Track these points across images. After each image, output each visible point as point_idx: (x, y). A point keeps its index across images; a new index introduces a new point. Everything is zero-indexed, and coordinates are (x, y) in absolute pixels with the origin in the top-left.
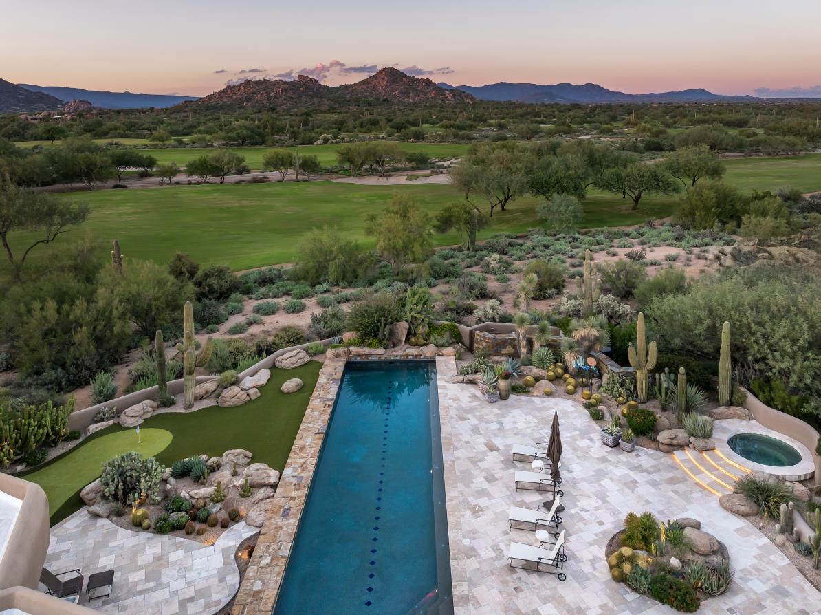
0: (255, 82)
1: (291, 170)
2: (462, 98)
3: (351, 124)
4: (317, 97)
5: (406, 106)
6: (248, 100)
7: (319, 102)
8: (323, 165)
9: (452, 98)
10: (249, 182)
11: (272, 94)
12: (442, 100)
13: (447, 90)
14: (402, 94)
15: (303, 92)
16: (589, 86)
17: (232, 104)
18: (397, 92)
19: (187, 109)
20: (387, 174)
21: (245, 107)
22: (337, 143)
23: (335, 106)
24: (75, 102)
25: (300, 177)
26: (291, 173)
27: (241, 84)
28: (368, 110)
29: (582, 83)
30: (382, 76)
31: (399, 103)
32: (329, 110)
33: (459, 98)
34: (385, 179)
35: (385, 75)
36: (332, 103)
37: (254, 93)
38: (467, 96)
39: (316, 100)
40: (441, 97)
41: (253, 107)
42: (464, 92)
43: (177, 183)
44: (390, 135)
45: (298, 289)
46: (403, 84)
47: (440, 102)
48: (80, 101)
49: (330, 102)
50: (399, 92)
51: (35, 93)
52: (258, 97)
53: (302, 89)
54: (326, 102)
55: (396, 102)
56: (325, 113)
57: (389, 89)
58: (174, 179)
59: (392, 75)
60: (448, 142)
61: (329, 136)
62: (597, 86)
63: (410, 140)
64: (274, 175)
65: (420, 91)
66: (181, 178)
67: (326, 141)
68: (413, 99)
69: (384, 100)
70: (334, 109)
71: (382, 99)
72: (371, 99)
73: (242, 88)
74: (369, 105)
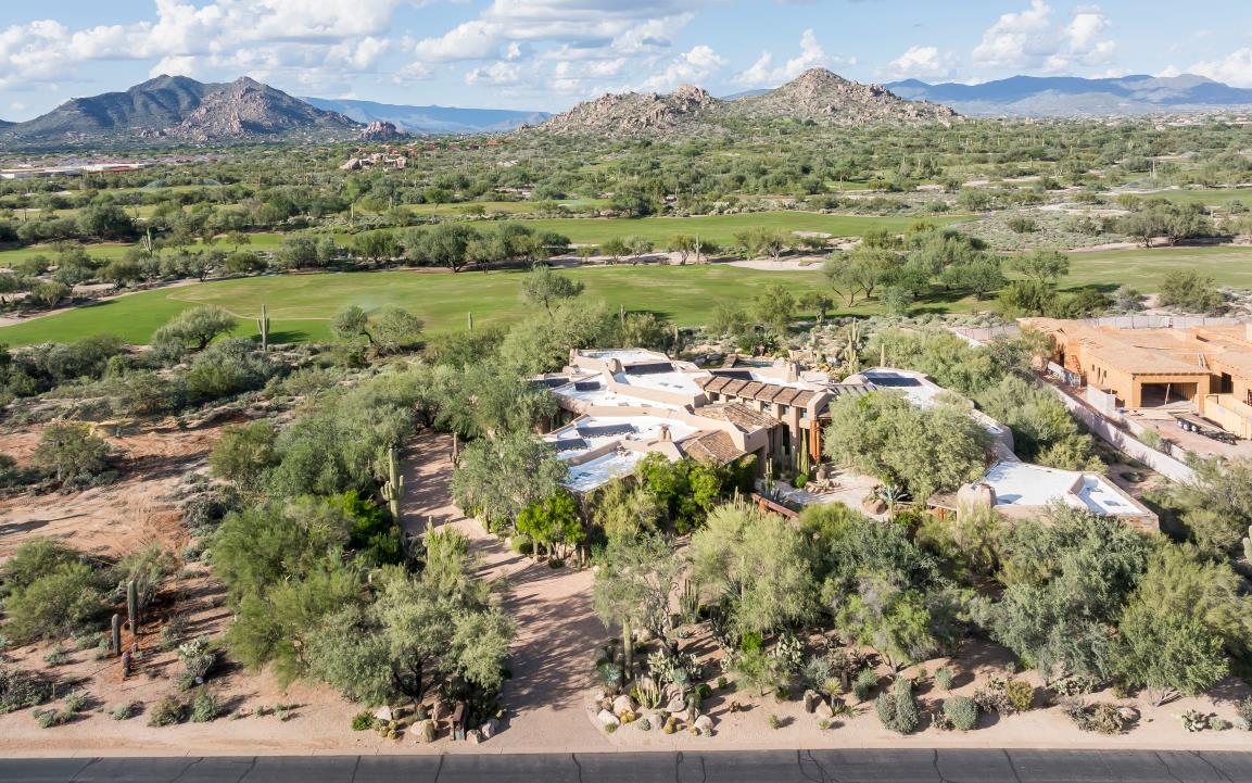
0: (618, 97)
1: (691, 252)
2: (934, 116)
3: (752, 181)
4: (706, 121)
5: (840, 133)
6: (611, 128)
7: (711, 130)
8: (720, 248)
9: (916, 115)
11: (644, 119)
12: (900, 120)
13: (910, 102)
14: (837, 111)
15: (686, 113)
16: (1185, 80)
17: (589, 135)
18: (828, 108)
19: (532, 144)
20: (784, 257)
21: (609, 139)
22: (734, 212)
23: (732, 137)
25: (701, 260)
26: (692, 256)
27: (598, 100)
28: (782, 143)
30: (806, 82)
31: (832, 127)
32: (724, 144)
33: (929, 116)
34: (780, 262)
35: (811, 81)
36: (729, 131)
37: (618, 117)
38: (943, 114)
39: (706, 127)
40: (899, 115)
41: (621, 140)
42: (939, 106)
43: (592, 262)
44: (800, 200)
46: (839, 93)
47: (897, 124)
48: (382, 124)
49: (726, 130)
51: (324, 112)
52: (624, 124)
55: (825, 124)
56: (720, 149)
57: (815, 103)
59: (822, 79)
61: (724, 204)
63: (821, 210)
64: (676, 257)
65: (865, 105)
67: (721, 210)
68: (853, 118)
69: (808, 123)
70: (732, 141)
71: (803, 121)
72: (787, 120)
73: (599, 106)
74: (784, 132)
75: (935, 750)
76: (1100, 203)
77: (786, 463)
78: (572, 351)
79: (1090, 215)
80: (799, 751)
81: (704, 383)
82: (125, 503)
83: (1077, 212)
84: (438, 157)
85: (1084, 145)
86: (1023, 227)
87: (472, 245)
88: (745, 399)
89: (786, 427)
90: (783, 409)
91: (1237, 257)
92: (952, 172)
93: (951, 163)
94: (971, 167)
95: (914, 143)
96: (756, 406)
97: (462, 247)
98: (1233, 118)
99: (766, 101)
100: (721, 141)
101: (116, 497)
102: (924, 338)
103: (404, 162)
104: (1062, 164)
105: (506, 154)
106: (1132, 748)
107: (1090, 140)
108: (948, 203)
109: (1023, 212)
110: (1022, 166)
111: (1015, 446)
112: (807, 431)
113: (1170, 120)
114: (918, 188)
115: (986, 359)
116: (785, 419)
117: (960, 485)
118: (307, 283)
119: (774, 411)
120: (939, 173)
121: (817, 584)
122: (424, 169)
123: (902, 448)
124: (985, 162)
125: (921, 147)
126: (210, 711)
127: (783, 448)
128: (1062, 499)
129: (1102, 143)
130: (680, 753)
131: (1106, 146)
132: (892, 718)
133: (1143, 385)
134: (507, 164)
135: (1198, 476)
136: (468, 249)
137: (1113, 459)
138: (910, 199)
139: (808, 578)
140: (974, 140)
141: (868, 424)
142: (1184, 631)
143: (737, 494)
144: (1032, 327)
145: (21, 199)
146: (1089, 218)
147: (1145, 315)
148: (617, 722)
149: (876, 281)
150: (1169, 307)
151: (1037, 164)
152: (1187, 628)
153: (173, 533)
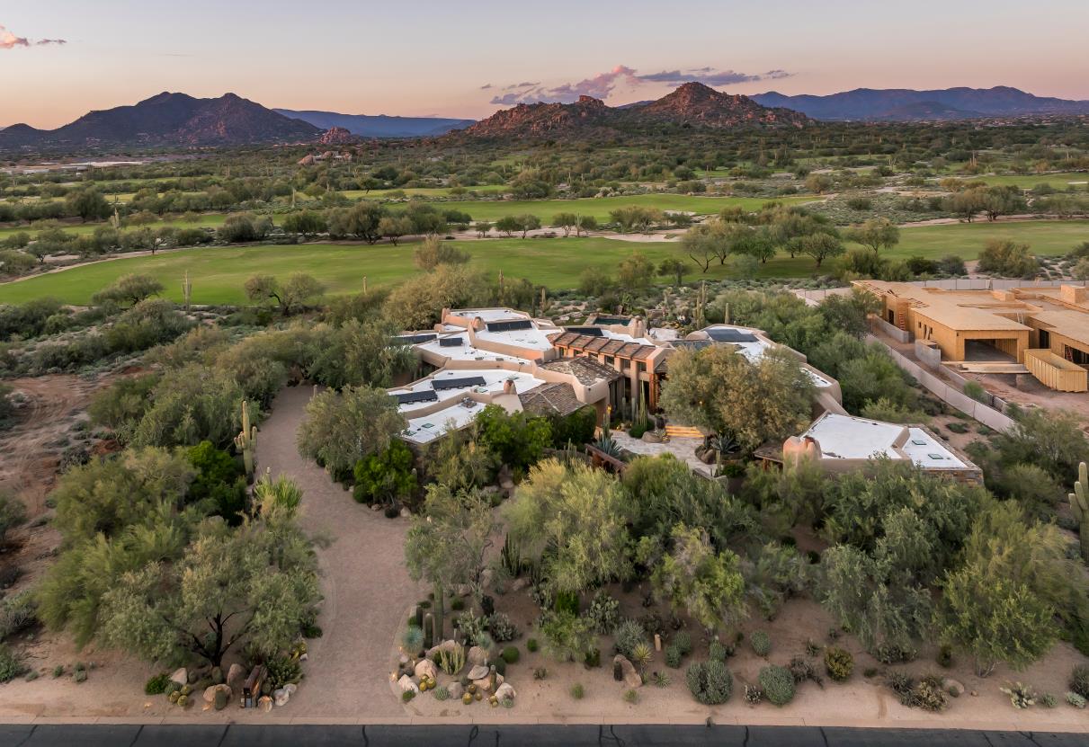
0: (529, 106)
1: (573, 228)
2: (790, 120)
3: (633, 170)
4: (601, 125)
5: (711, 134)
6: (523, 131)
7: (604, 132)
8: (599, 224)
9: (775, 119)
10: (542, 236)
11: (550, 123)
12: (761, 123)
13: (770, 109)
14: (710, 116)
15: (585, 119)
16: (1000, 90)
17: (504, 136)
18: (702, 114)
19: (457, 144)
20: (652, 231)
21: (519, 139)
22: (616, 195)
23: (622, 137)
24: (333, 130)
25: (581, 233)
26: (573, 231)
27: (514, 109)
28: (662, 141)
29: (989, 87)
30: (684, 94)
31: (705, 129)
32: (615, 143)
33: (786, 120)
34: (648, 236)
35: (688, 93)
36: (619, 132)
37: (529, 122)
38: (797, 117)
39: (600, 129)
40: (761, 119)
41: (528, 139)
42: (794, 111)
43: (489, 236)
44: (672, 185)
45: (580, 297)
46: (711, 103)
47: (758, 126)
48: (339, 130)
49: (617, 131)
50: (705, 114)
51: (293, 121)
52: (534, 127)
53: (584, 114)
54: (612, 131)
55: (699, 127)
56: (610, 147)
57: (691, 111)
58: (487, 233)
59: (697, 91)
60: (729, 195)
61: (608, 189)
62: (1013, 89)
63: (689, 194)
64: (560, 231)
65: (733, 112)
66: (493, 232)
67: (605, 194)
68: (723, 122)
69: (685, 126)
70: (620, 141)
71: (681, 124)
72: (668, 124)
73: (514, 114)
74: (665, 133)
75: (746, 727)
76: (927, 186)
77: (627, 413)
78: (444, 310)
79: (919, 196)
80: (601, 726)
81: (554, 339)
82: (13, 449)
83: (909, 194)
84: (380, 154)
85: (915, 142)
86: (861, 206)
87: (384, 221)
88: (590, 354)
89: (628, 380)
90: (625, 364)
91: (1048, 230)
92: (802, 163)
93: (801, 156)
94: (819, 159)
95: (772, 141)
96: (601, 360)
97: (375, 223)
98: (1040, 121)
99: (651, 109)
100: (613, 140)
101: (6, 444)
102: (764, 298)
103: (350, 157)
104: (897, 155)
105: (435, 152)
106: (958, 727)
107: (920, 138)
108: (798, 187)
109: (861, 194)
110: (861, 158)
111: (843, 398)
112: (646, 384)
113: (987, 122)
114: (773, 176)
115: (820, 316)
116: (626, 371)
117: (786, 438)
118: (241, 254)
119: (617, 366)
120: (791, 164)
121: (632, 542)
122: (365, 164)
123: (730, 401)
124: (832, 155)
125: (778, 144)
126: (8, 671)
127: (624, 399)
128: (885, 454)
129: (930, 139)
130: (476, 727)
131: (934, 142)
132: (703, 690)
133: (966, 340)
134: (435, 160)
135: (1020, 428)
136: (380, 224)
137: (939, 410)
138: (766, 184)
139: (625, 535)
140: (822, 139)
141: (699, 378)
142: (1012, 601)
143: (570, 444)
144: (864, 289)
145: (30, 188)
146: (918, 199)
147: (968, 278)
148: (416, 690)
149: (727, 249)
150: (989, 272)
151: (874, 157)
152: (1014, 597)
153: (47, 479)
